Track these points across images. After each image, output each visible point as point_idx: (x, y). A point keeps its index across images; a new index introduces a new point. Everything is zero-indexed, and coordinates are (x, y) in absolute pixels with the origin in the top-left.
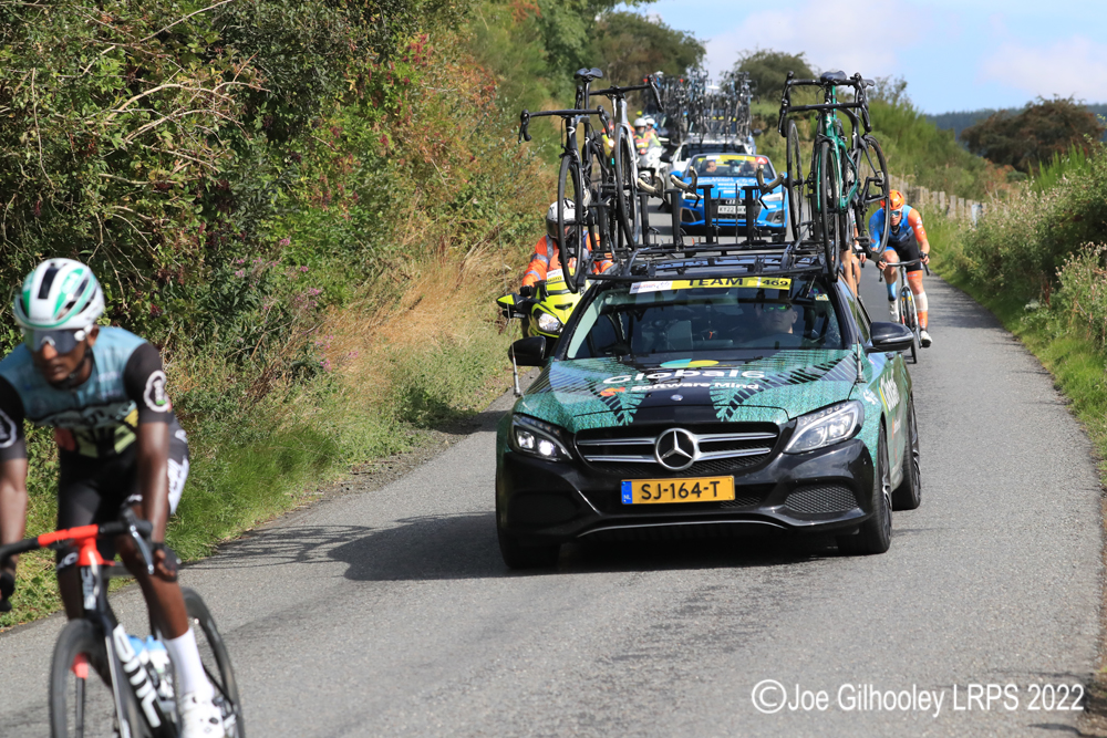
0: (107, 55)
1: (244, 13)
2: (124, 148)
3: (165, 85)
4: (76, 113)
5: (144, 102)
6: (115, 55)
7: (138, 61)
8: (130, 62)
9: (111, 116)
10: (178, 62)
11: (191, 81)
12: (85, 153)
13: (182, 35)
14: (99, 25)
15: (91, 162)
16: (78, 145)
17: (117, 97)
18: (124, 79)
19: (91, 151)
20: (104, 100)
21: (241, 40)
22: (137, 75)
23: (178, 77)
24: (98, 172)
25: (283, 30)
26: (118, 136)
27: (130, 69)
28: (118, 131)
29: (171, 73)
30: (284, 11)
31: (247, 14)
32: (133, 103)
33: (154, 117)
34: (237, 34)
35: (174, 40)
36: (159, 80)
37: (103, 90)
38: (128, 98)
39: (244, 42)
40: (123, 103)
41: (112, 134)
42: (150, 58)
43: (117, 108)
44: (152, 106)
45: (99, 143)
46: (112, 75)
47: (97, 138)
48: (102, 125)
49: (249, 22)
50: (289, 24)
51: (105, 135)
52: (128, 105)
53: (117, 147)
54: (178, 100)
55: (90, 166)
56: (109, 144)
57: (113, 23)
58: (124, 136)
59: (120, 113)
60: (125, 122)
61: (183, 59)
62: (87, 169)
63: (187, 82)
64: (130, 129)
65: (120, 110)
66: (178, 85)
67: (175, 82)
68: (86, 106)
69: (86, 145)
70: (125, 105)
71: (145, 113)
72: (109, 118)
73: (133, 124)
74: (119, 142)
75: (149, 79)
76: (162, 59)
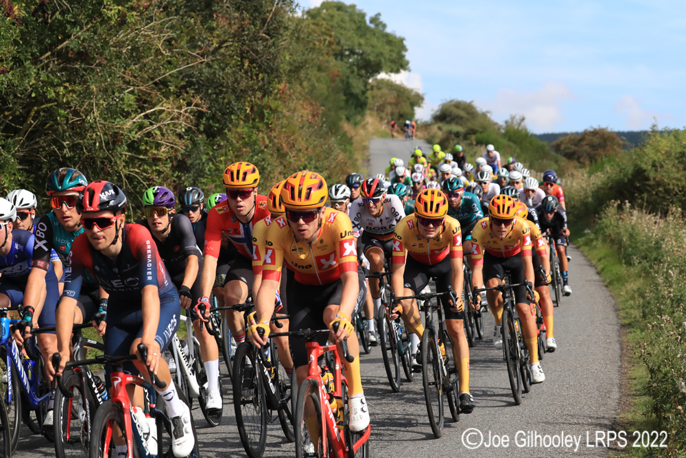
0: (128, 92)
2: (136, 139)
3: (158, 108)
5: (146, 117)
6: (132, 92)
7: (144, 95)
8: (139, 96)
9: (130, 123)
10: (164, 97)
11: (170, 106)
12: (116, 142)
13: (164, 83)
14: (124, 77)
15: (119, 146)
16: (113, 138)
17: (132, 114)
18: (137, 105)
19: (119, 141)
20: (127, 115)
21: (195, 86)
22: (143, 102)
23: (164, 105)
24: (123, 152)
25: (217, 82)
26: (133, 133)
27: (138, 100)
28: (133, 131)
29: (160, 102)
30: (217, 72)
31: (199, 73)
32: (141, 117)
33: (151, 124)
34: (193, 84)
35: (161, 85)
36: (154, 106)
37: (126, 110)
38: (139, 114)
39: (197, 87)
40: (136, 116)
41: (130, 132)
42: (150, 94)
43: (133, 119)
44: (150, 119)
46: (131, 102)
47: (122, 134)
48: (125, 128)
49: (200, 77)
50: (219, 79)
51: (126, 133)
52: (138, 118)
53: (132, 139)
54: (163, 115)
55: (119, 148)
56: (128, 137)
57: (131, 77)
58: (136, 133)
59: (134, 123)
60: (137, 126)
61: (166, 95)
62: (117, 150)
63: (166, 106)
64: (139, 130)
65: (134, 120)
66: (163, 108)
67: (162, 106)
68: (117, 118)
69: (117, 138)
70: (137, 118)
71: (146, 122)
72: (128, 124)
73: (141, 127)
74: (134, 136)
75: (149, 105)
76: (156, 94)
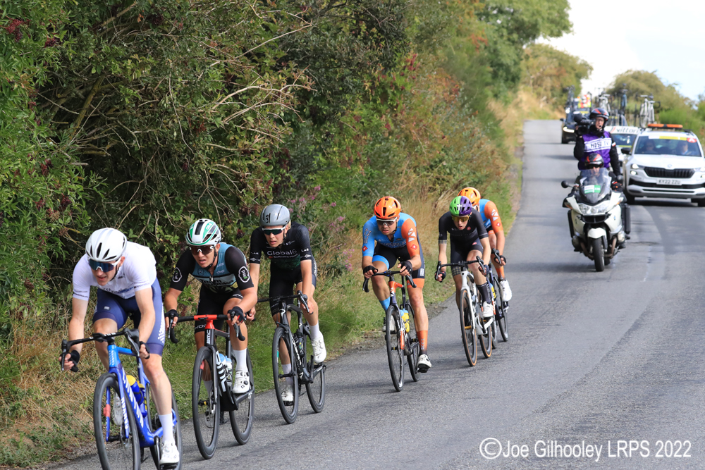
0: (214, 66)
1: (302, 41)
2: (223, 127)
3: (250, 87)
4: (193, 104)
5: (236, 98)
6: (218, 67)
7: (232, 70)
8: (227, 72)
9: (215, 106)
10: (259, 72)
11: (266, 84)
12: (198, 130)
13: (260, 55)
14: (208, 48)
15: (201, 136)
16: (194, 125)
17: (219, 95)
18: (224, 83)
19: (202, 129)
20: (210, 97)
21: (298, 58)
22: (231, 81)
23: (258, 82)
24: (206, 143)
25: (327, 52)
26: (219, 119)
27: (227, 76)
28: (219, 116)
29: (254, 79)
30: (328, 40)
31: (304, 42)
32: (229, 98)
33: (242, 107)
34: (297, 55)
35: (256, 57)
36: (247, 83)
37: (210, 90)
38: (226, 95)
39: (301, 59)
40: (222, 99)
41: (215, 118)
42: (241, 69)
43: (219, 101)
44: (241, 101)
45: (207, 124)
46: (216, 80)
47: (206, 121)
48: (209, 112)
49: (306, 46)
50: (330, 49)
51: (210, 119)
52: (225, 100)
53: (218, 126)
54: (258, 96)
55: (201, 139)
56: (213, 124)
57: (217, 47)
58: (223, 119)
59: (221, 105)
60: (224, 110)
61: (261, 70)
62: (199, 140)
63: (262, 85)
64: (227, 115)
65: (221, 103)
66: (258, 87)
67: (256, 85)
68: (199, 100)
69: (199, 125)
70: (224, 100)
71: (236, 104)
72: (213, 108)
73: (229, 111)
74: (220, 123)
75: (240, 83)
76: (250, 69)
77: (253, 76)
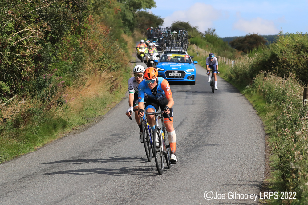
0: (10, 21)
1: (44, 10)
2: (14, 45)
3: (25, 29)
4: (2, 37)
5: (19, 34)
6: (12, 21)
7: (18, 23)
8: (15, 23)
9: (11, 37)
10: (28, 23)
11: (32, 29)
12: (4, 47)
13: (29, 16)
14: (8, 14)
15: (5, 49)
16: (2, 45)
17: (12, 33)
18: (14, 28)
19: (5, 47)
20: (9, 33)
21: (44, 17)
22: (18, 26)
24: (7, 52)
25: (55, 14)
26: (12, 43)
27: (16, 25)
28: (12, 41)
29: (27, 26)
30: (55, 9)
31: (45, 11)
32: (16, 34)
33: (22, 38)
34: (43, 16)
35: (27, 18)
36: (23, 28)
37: (9, 31)
38: (15, 33)
39: (45, 17)
40: (14, 34)
41: (11, 42)
42: (21, 22)
43: (12, 35)
44: (21, 35)
45: (8, 44)
46: (11, 27)
47: (7, 43)
48: (8, 40)
49: (46, 12)
50: (56, 13)
51: (9, 42)
52: (15, 35)
53: (12, 45)
54: (28, 33)
55: (5, 50)
56: (10, 45)
57: (11, 14)
58: (14, 43)
59: (13, 37)
60: (14, 39)
61: (30, 23)
62: (4, 51)
63: (30, 28)
64: (16, 41)
65: (13, 36)
66: (28, 30)
67: (27, 28)
68: (4, 35)
69: (4, 45)
70: (14, 35)
71: (19, 37)
72: (10, 38)
73: (16, 39)
74: (13, 44)
75: (21, 28)
76: (24, 23)
77: (26, 25)
